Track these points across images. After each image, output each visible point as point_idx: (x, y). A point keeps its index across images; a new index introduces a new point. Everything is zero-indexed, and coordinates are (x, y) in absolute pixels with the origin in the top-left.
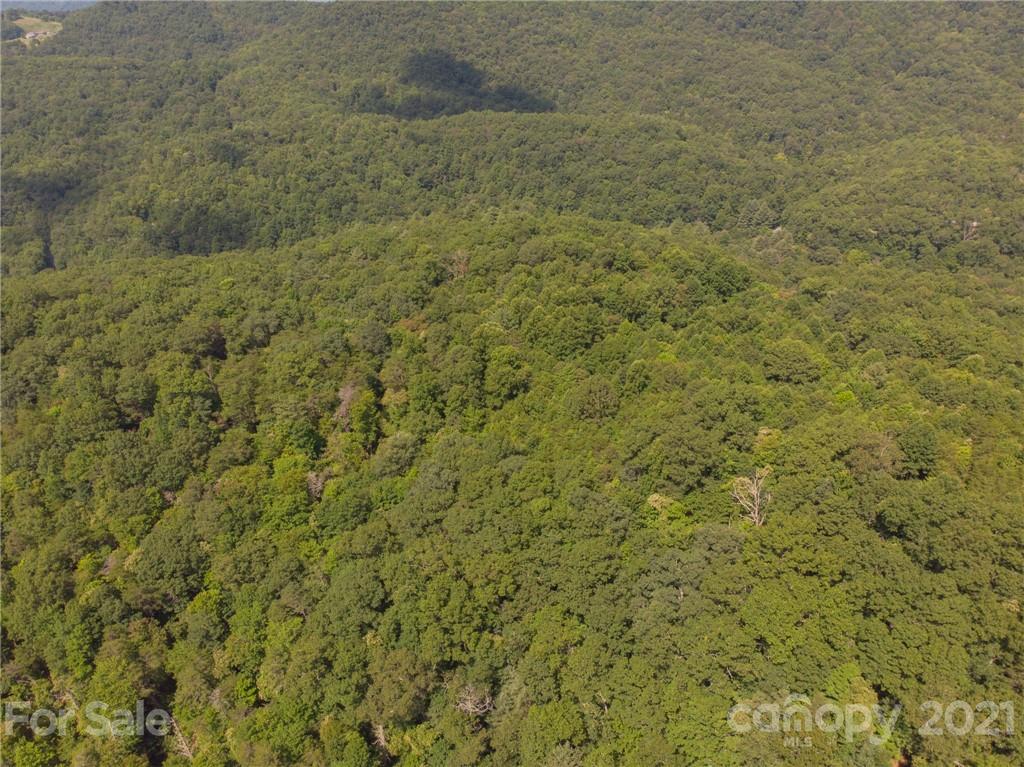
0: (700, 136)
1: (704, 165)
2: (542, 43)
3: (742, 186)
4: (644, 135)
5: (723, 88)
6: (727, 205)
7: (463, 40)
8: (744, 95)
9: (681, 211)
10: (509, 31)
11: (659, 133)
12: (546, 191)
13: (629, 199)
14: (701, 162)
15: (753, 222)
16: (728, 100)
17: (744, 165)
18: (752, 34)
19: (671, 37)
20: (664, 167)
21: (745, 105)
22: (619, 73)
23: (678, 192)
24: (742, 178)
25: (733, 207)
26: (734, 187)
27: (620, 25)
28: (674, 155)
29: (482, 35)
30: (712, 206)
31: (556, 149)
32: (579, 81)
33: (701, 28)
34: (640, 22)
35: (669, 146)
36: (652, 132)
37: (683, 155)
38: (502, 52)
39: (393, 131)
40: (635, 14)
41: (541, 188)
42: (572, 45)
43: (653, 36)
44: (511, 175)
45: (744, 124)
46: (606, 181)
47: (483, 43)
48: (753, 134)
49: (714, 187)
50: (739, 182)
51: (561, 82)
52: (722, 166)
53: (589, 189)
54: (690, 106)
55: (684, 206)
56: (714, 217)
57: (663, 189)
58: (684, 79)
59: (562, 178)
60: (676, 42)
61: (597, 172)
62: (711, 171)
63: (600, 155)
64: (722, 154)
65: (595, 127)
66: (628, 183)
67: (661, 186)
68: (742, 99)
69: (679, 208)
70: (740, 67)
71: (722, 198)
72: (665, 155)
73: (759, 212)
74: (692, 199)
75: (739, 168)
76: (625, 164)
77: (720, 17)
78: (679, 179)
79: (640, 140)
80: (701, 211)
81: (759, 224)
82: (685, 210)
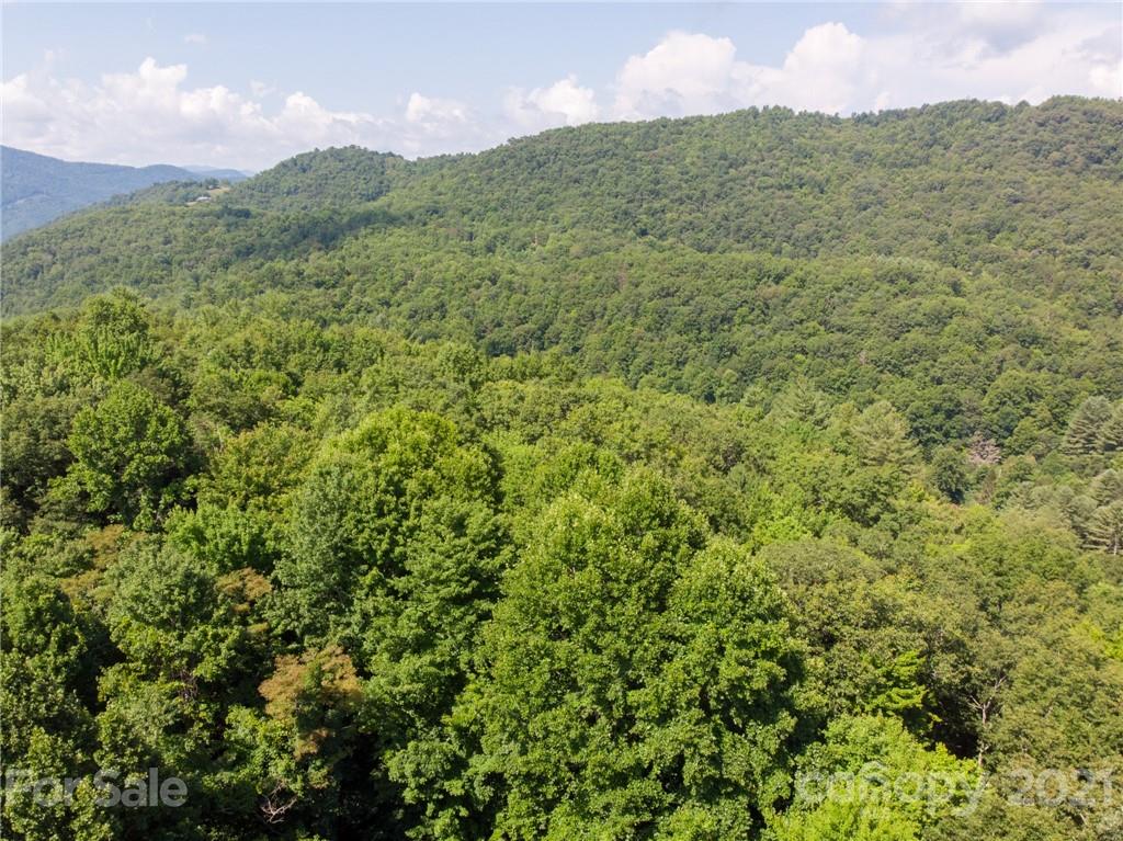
0: (994, 292)
1: (997, 337)
2: (771, 187)
3: (1079, 376)
4: (886, 286)
5: (1055, 236)
6: (1041, 410)
7: (658, 183)
8: (1095, 245)
9: (940, 417)
10: (727, 173)
11: (916, 285)
12: (688, 369)
13: (839, 389)
14: (991, 333)
15: (1099, 443)
16: (1062, 253)
17: (1085, 340)
18: (1112, 171)
19: (970, 175)
20: (915, 337)
21: (1095, 260)
22: (882, 222)
23: (939, 382)
24: (1077, 361)
25: (1055, 416)
26: (1060, 377)
27: (895, 165)
28: (939, 319)
29: (686, 177)
30: (1006, 409)
31: (723, 305)
32: (816, 232)
33: (1025, 165)
34: (927, 163)
35: (929, 304)
36: (903, 282)
37: (955, 319)
38: (710, 195)
39: (490, 279)
40: (920, 153)
41: (681, 364)
42: (817, 189)
43: (942, 176)
44: (633, 341)
45: (1093, 288)
46: (799, 357)
47: (684, 185)
48: (1110, 304)
49: (1013, 377)
50: (1070, 370)
51: (788, 234)
52: (1035, 340)
53: (763, 369)
54: (991, 262)
55: (947, 405)
56: (1010, 431)
57: (909, 375)
58: (987, 226)
59: (721, 349)
60: (980, 182)
61: (787, 341)
62: (1011, 348)
63: (797, 314)
64: (1036, 320)
65: (800, 274)
66: (842, 361)
67: (906, 369)
68: (1089, 252)
69: (937, 410)
70: (1088, 208)
71: (1032, 396)
72: (919, 318)
73: (1111, 423)
74: (965, 395)
75: (1070, 344)
76: (842, 330)
77: (1058, 150)
78: (943, 359)
79: (877, 294)
80: (985, 419)
81: (1112, 448)
82: (950, 415)
